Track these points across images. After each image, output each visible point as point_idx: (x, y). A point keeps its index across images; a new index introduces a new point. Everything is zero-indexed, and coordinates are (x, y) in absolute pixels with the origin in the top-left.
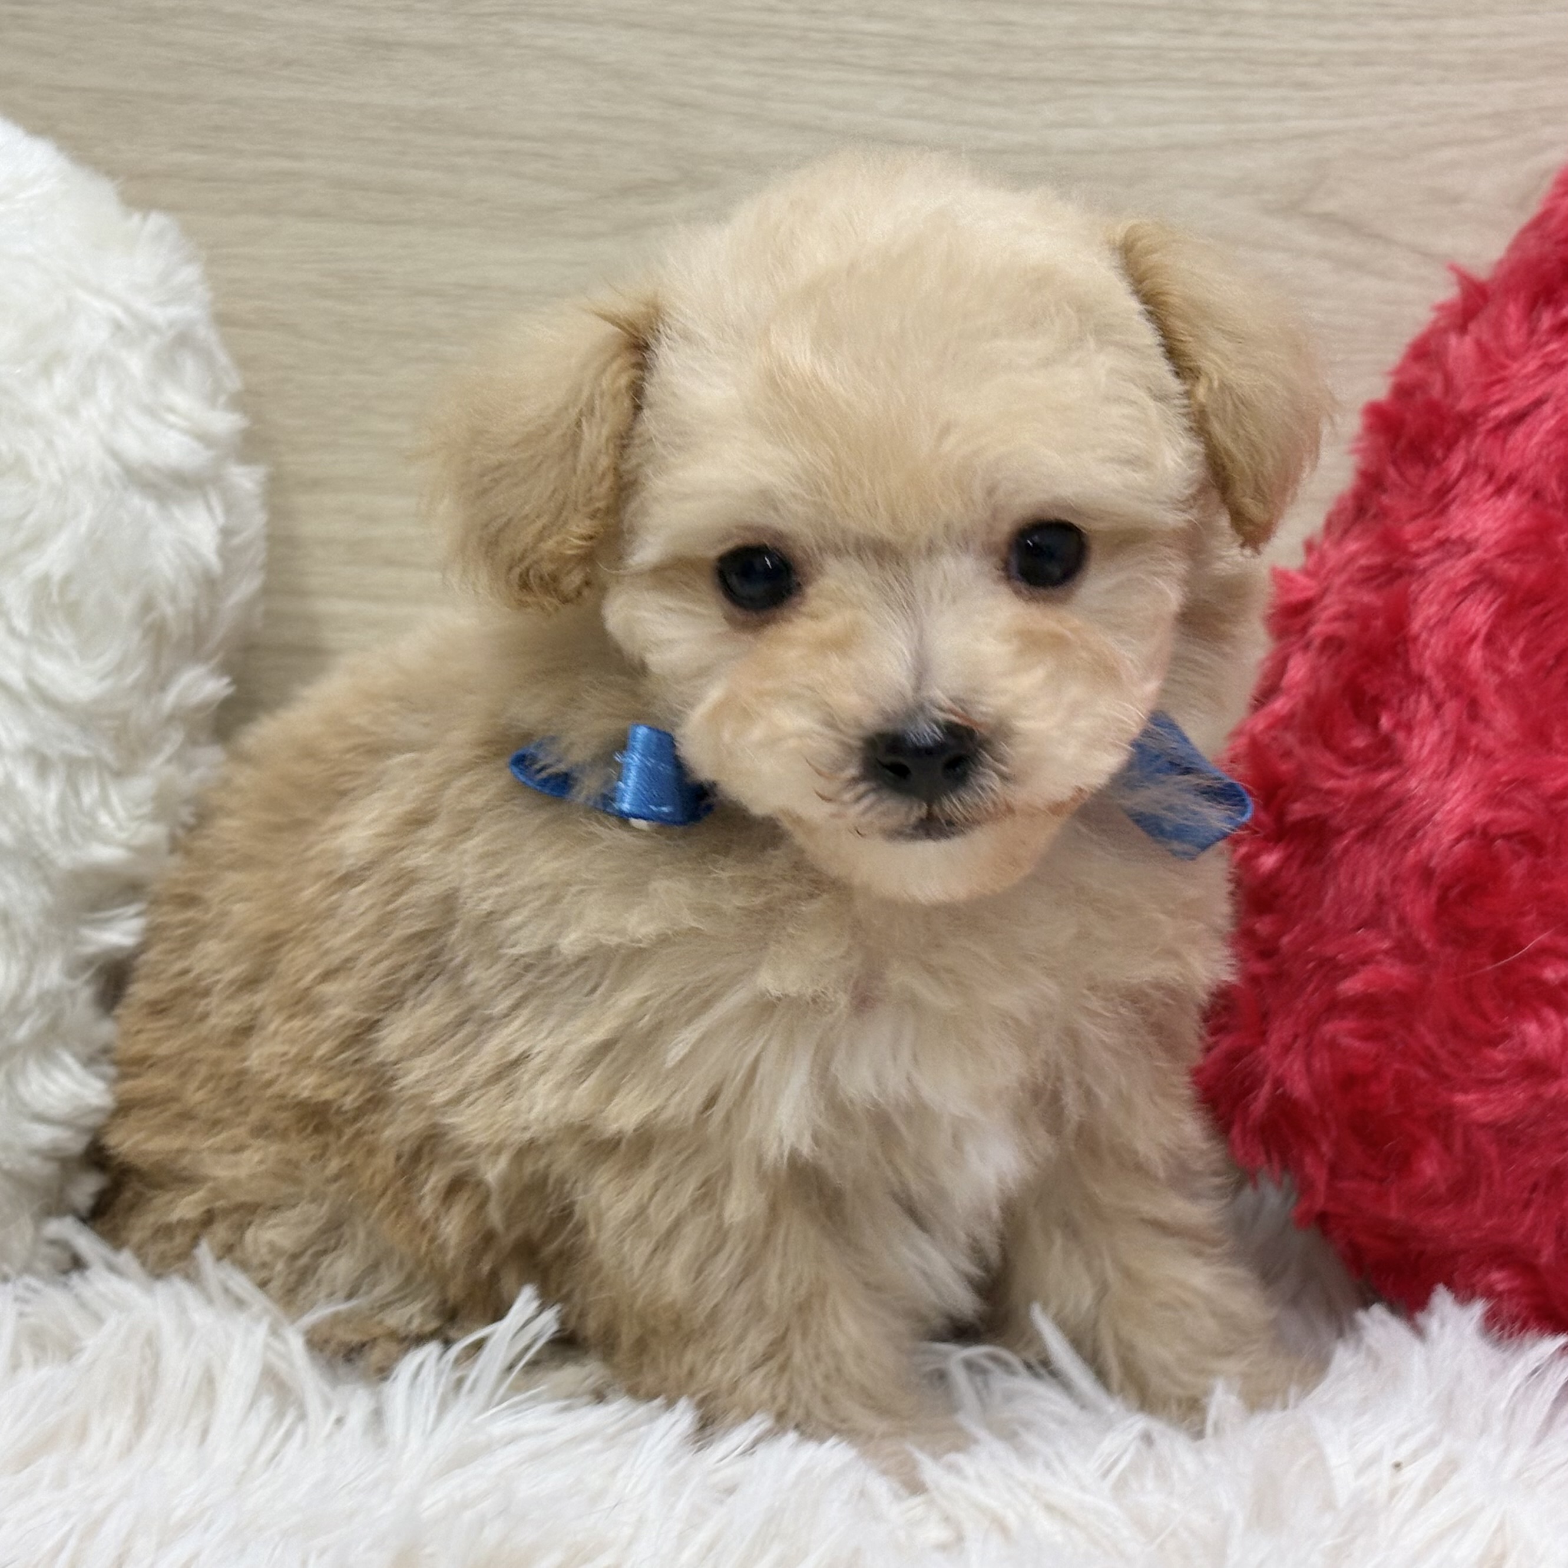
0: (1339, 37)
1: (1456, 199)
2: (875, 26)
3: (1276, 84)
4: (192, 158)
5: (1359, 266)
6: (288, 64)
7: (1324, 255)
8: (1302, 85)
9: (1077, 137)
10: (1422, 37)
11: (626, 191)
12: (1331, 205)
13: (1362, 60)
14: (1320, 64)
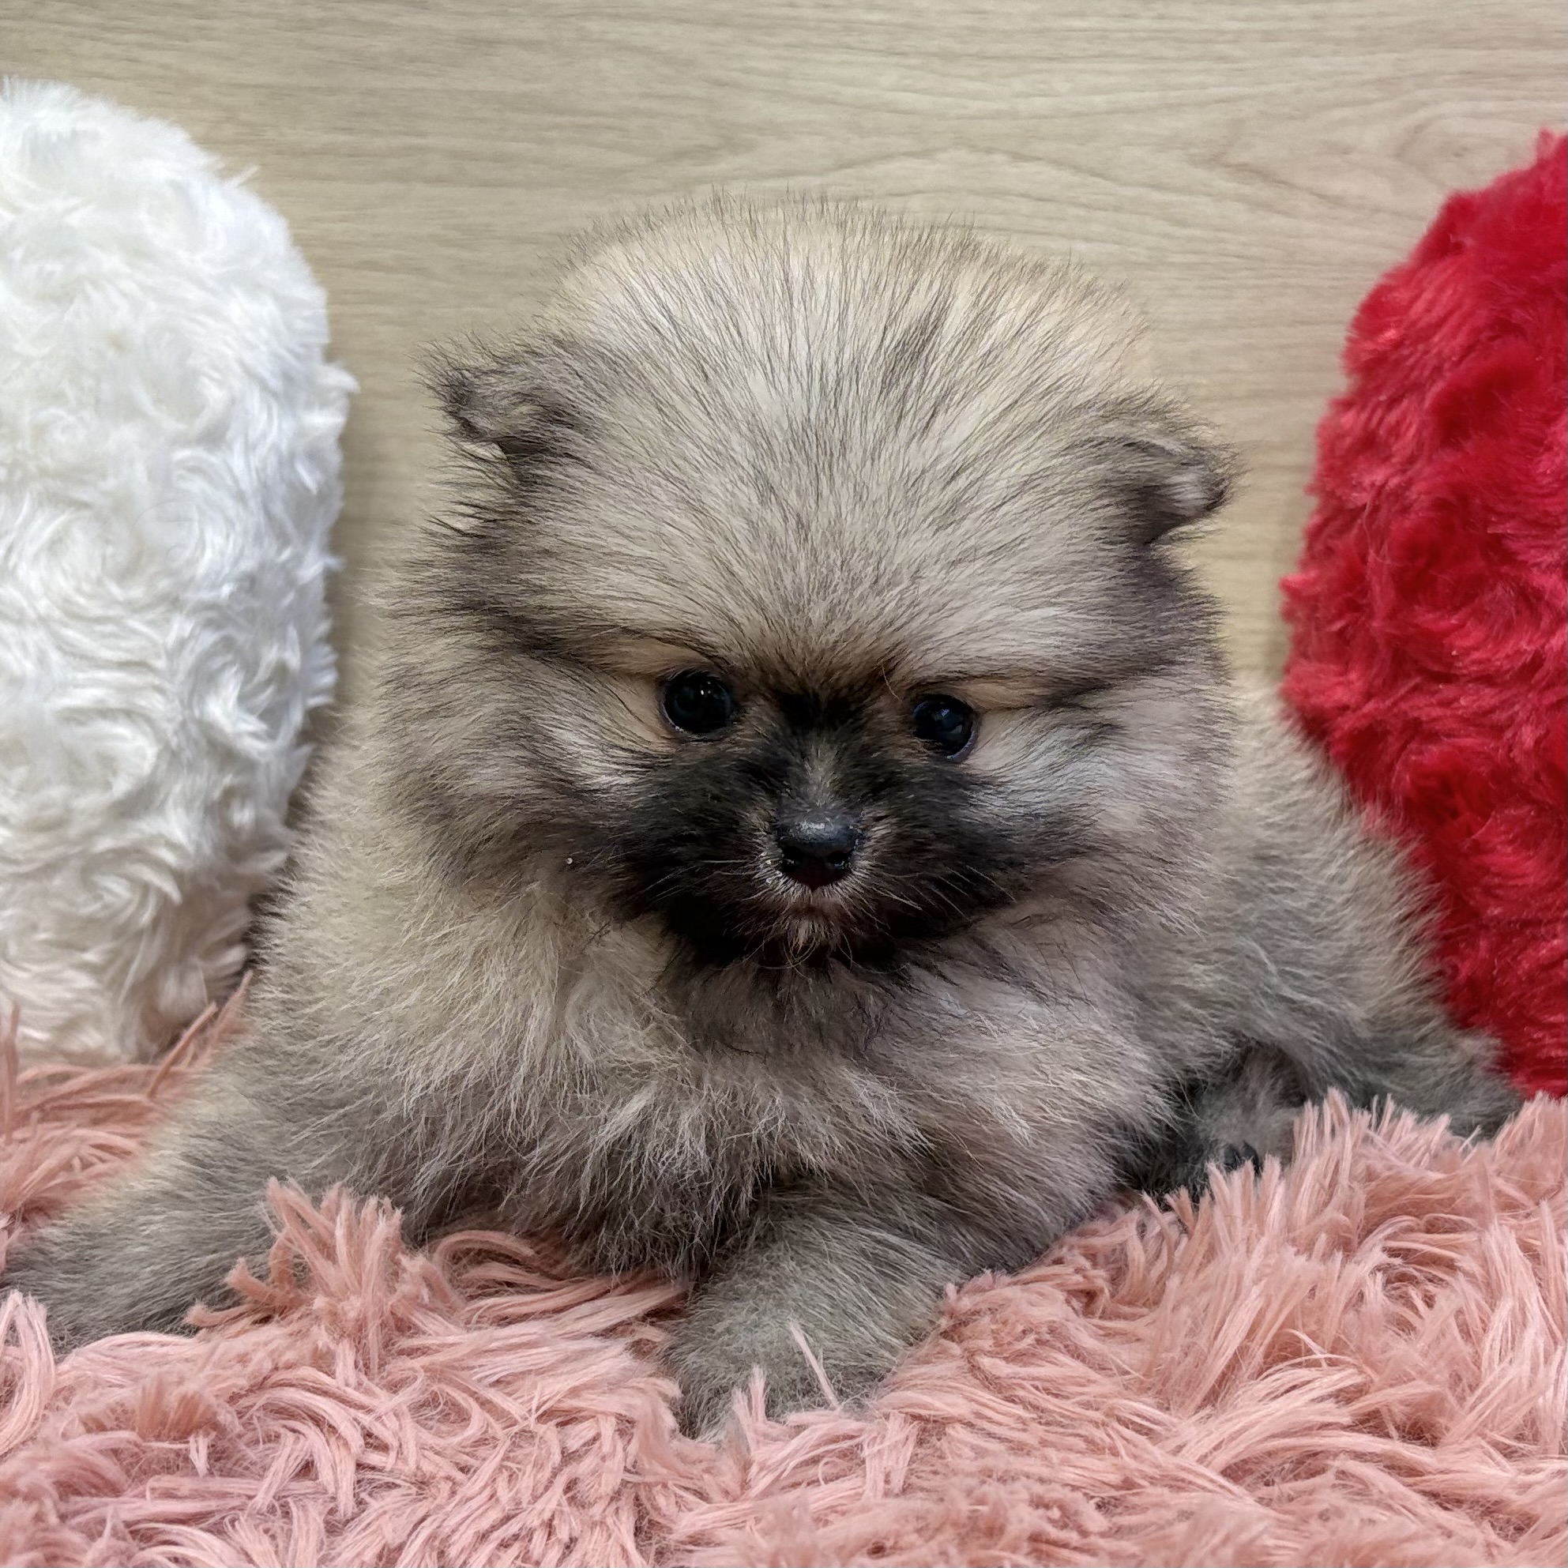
0: (1250, 18)
1: (1345, 151)
2: (876, 17)
3: (1200, 58)
4: (342, 138)
5: (1267, 207)
6: (412, 60)
7: (1239, 198)
8: (1222, 59)
9: (1040, 104)
10: (1316, 17)
11: (680, 155)
12: (1245, 157)
13: (1268, 36)
14: (1234, 41)
